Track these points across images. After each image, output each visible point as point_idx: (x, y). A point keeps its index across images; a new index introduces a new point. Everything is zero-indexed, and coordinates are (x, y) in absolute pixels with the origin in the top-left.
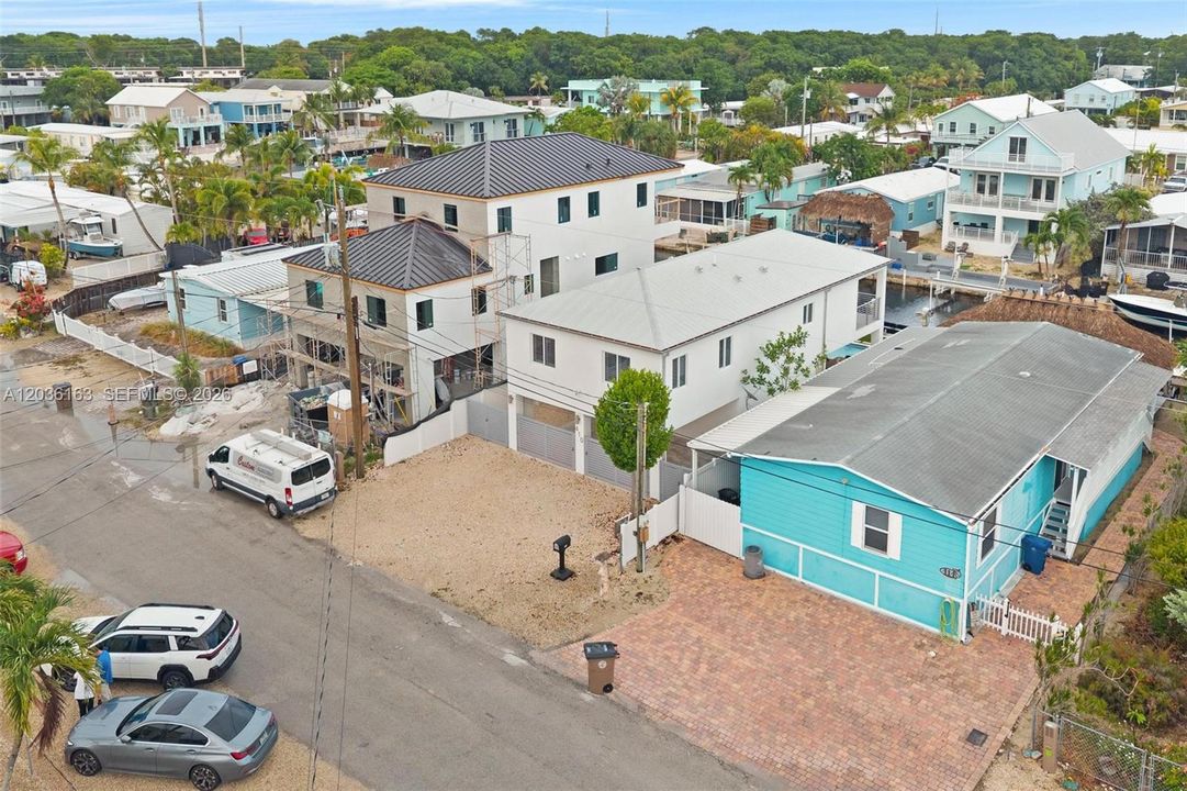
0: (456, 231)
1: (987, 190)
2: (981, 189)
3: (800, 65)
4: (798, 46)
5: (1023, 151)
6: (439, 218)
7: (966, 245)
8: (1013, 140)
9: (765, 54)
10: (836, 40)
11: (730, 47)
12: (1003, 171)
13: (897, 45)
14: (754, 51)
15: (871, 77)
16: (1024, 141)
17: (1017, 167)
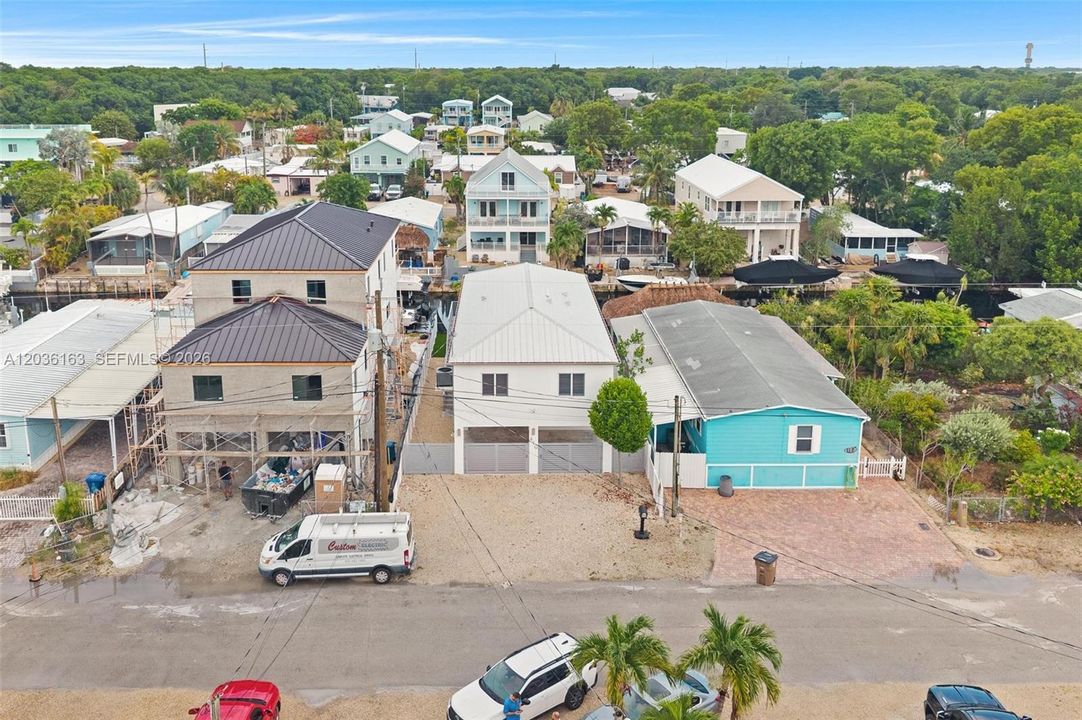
0: (324, 302)
1: (488, 213)
2: (484, 214)
3: (128, 101)
4: (120, 83)
5: (512, 183)
6: (301, 293)
7: (485, 256)
8: (504, 175)
9: (89, 92)
10: (154, 77)
11: (51, 85)
12: (507, 198)
13: (211, 82)
14: (76, 89)
15: (223, 114)
16: (512, 175)
17: (508, 195)
